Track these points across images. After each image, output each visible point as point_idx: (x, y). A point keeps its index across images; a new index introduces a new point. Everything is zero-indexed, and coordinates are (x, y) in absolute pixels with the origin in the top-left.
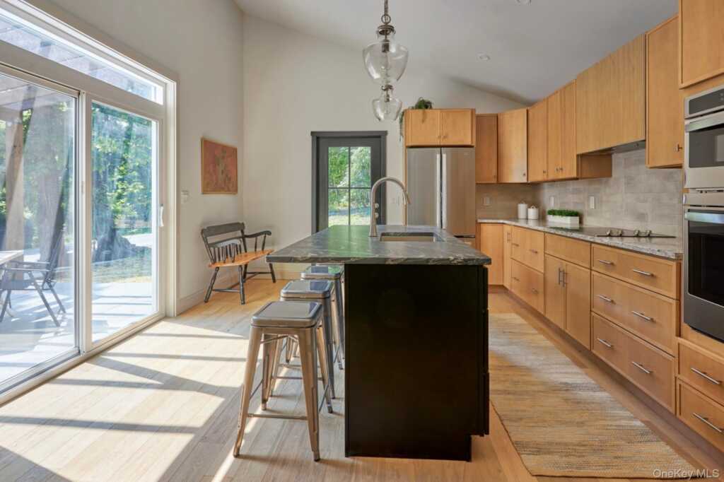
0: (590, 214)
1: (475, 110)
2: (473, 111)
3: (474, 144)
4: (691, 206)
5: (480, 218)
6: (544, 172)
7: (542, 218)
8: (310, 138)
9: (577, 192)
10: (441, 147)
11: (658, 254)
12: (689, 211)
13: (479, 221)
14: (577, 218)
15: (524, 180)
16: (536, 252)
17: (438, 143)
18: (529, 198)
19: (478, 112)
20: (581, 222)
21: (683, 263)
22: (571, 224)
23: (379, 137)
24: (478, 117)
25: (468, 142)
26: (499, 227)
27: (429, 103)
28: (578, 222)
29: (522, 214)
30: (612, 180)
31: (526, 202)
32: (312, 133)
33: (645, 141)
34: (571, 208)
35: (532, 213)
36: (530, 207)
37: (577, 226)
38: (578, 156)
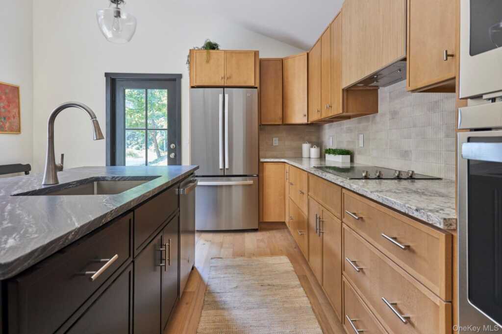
0: (360, 153)
1: (258, 52)
2: (256, 53)
3: (257, 85)
4: (471, 130)
5: (263, 158)
6: (318, 111)
7: (322, 157)
8: (103, 80)
9: (350, 130)
10: (224, 87)
11: (416, 215)
12: (469, 140)
13: (262, 160)
14: (349, 157)
15: (305, 121)
16: (303, 193)
17: (222, 84)
18: (314, 139)
19: (262, 56)
20: (352, 160)
21: (457, 235)
22: (342, 163)
23: (174, 80)
24: (261, 61)
25: (252, 84)
26: (281, 165)
27: (216, 45)
28: (349, 161)
29: (305, 154)
30: (378, 117)
31: (309, 142)
32: (107, 75)
33: (405, 59)
34: (344, 146)
35: (314, 152)
36: (312, 147)
37: (348, 165)
38: (343, 90)
